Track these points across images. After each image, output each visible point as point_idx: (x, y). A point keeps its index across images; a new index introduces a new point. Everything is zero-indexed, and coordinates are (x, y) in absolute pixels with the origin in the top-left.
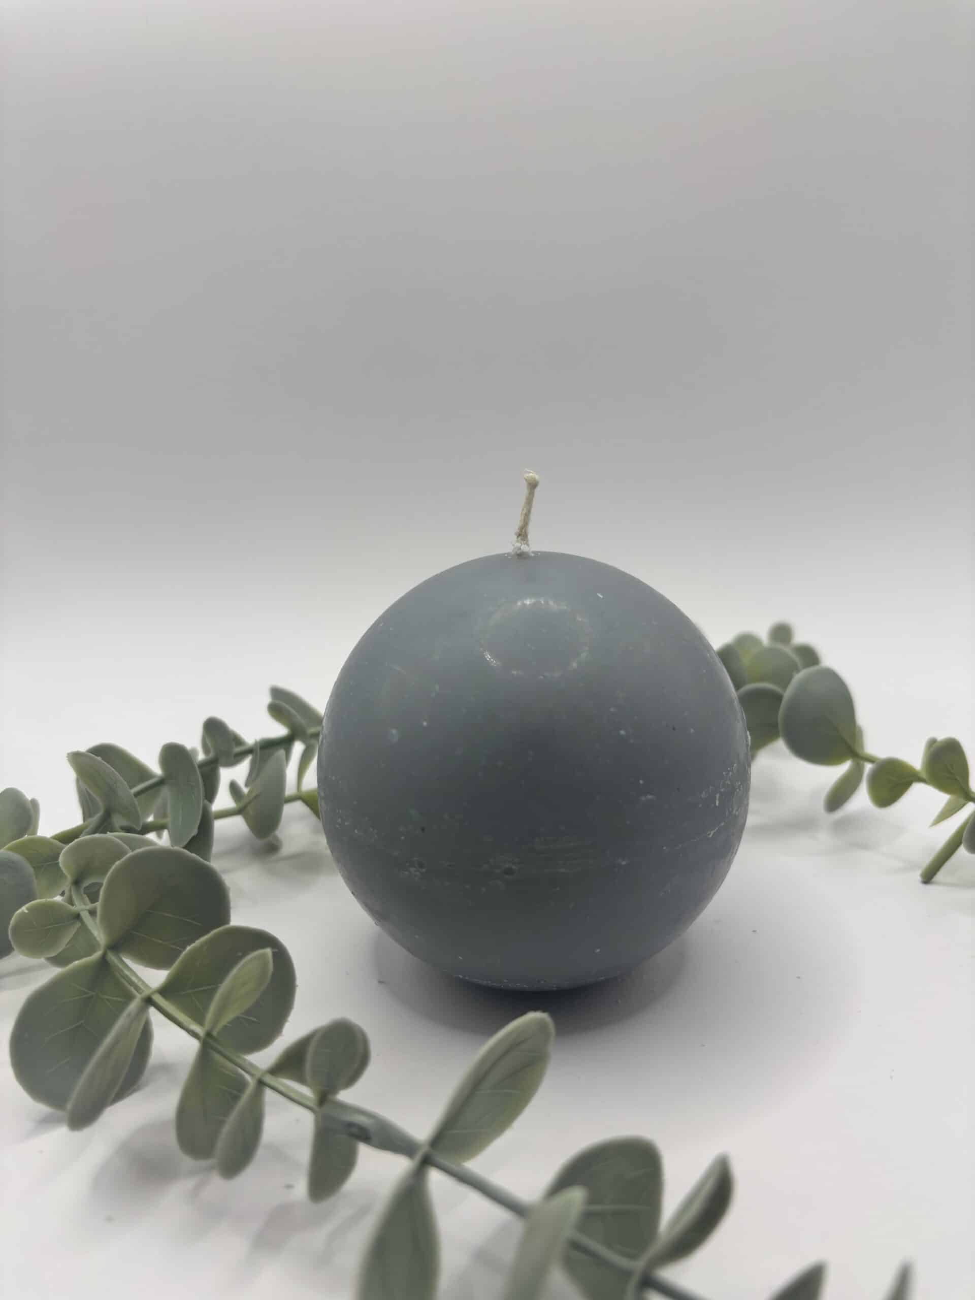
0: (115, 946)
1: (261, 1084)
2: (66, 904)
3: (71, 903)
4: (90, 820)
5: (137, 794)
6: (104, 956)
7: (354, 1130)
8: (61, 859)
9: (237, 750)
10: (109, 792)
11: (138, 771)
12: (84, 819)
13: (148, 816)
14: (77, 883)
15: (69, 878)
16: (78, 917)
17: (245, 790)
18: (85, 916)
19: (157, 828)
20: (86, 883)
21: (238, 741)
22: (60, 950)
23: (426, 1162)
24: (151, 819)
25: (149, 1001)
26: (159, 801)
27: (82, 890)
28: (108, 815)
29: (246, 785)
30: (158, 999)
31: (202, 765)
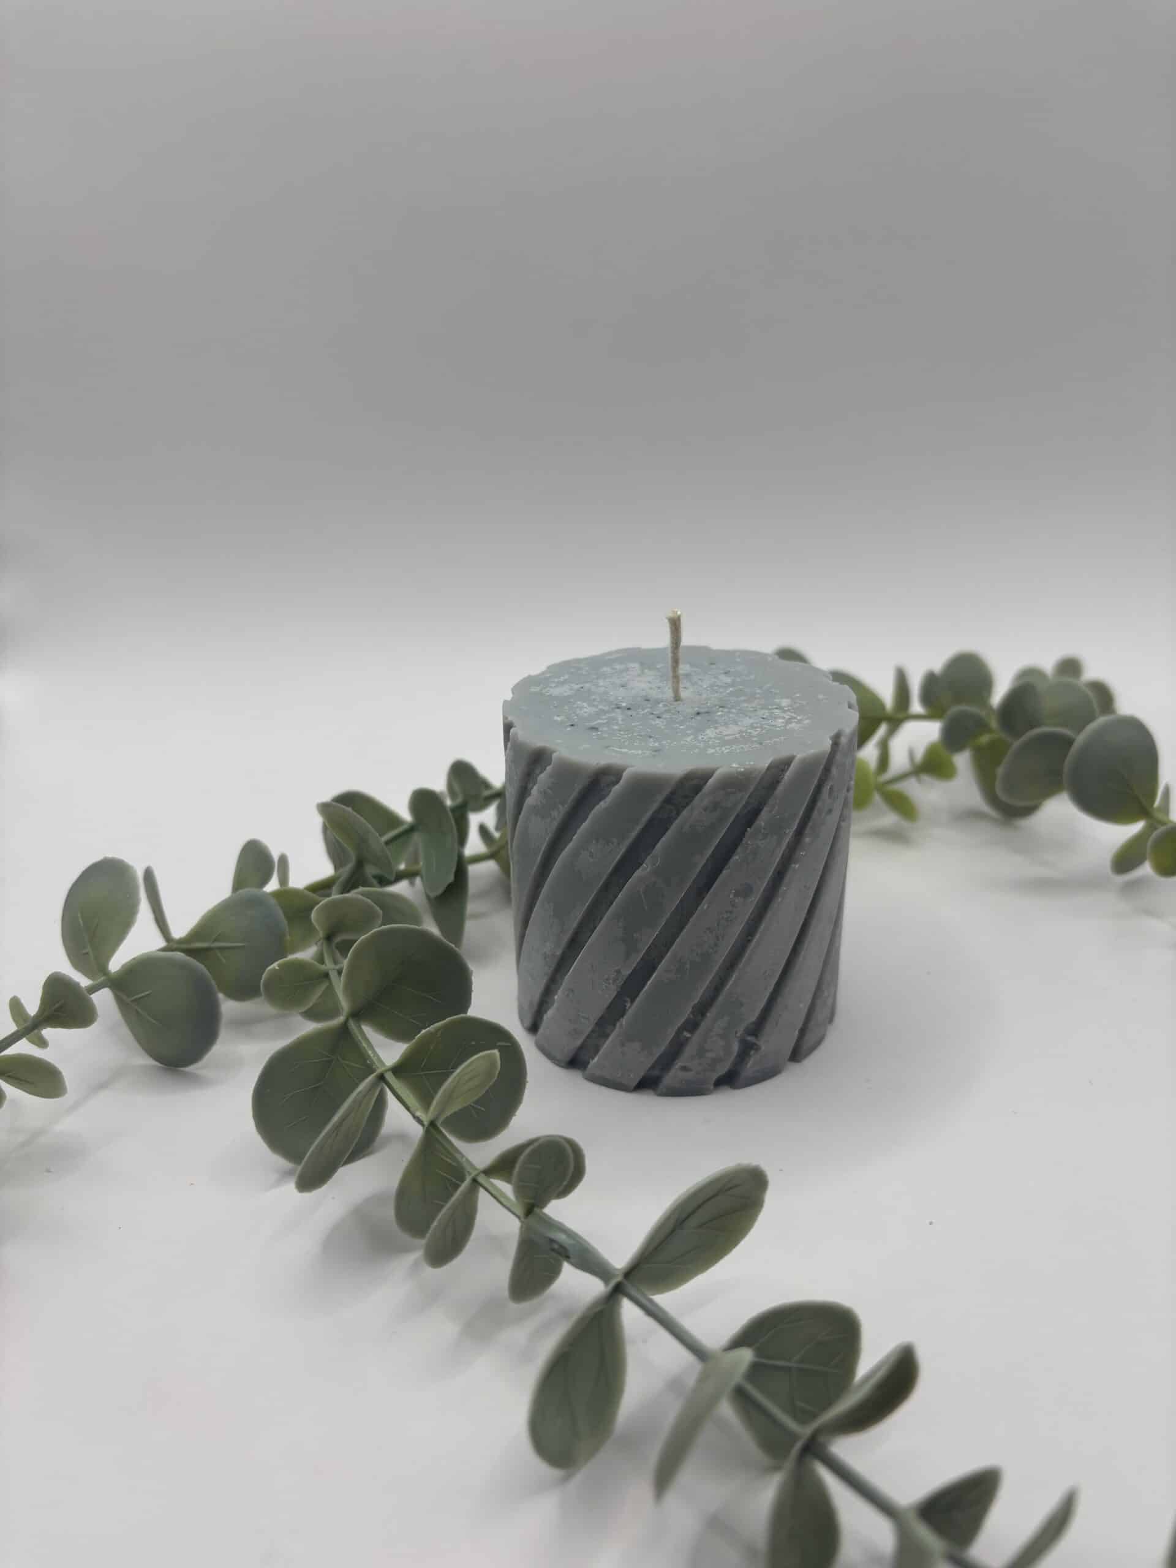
0: (358, 1014)
1: (475, 1181)
2: (316, 963)
3: (321, 960)
4: (341, 870)
5: (387, 843)
6: (346, 1023)
7: (556, 1246)
8: (313, 915)
9: (486, 793)
10: (361, 843)
11: (389, 818)
12: (336, 868)
13: (399, 863)
14: (329, 938)
15: (321, 934)
16: (326, 975)
17: (497, 835)
18: (333, 975)
19: (409, 875)
20: (338, 939)
21: (486, 785)
22: (311, 1004)
23: (617, 1291)
24: (402, 867)
25: (382, 1078)
26: (411, 849)
27: (334, 945)
28: (360, 864)
29: (497, 828)
30: (390, 1077)
31: (454, 810)
